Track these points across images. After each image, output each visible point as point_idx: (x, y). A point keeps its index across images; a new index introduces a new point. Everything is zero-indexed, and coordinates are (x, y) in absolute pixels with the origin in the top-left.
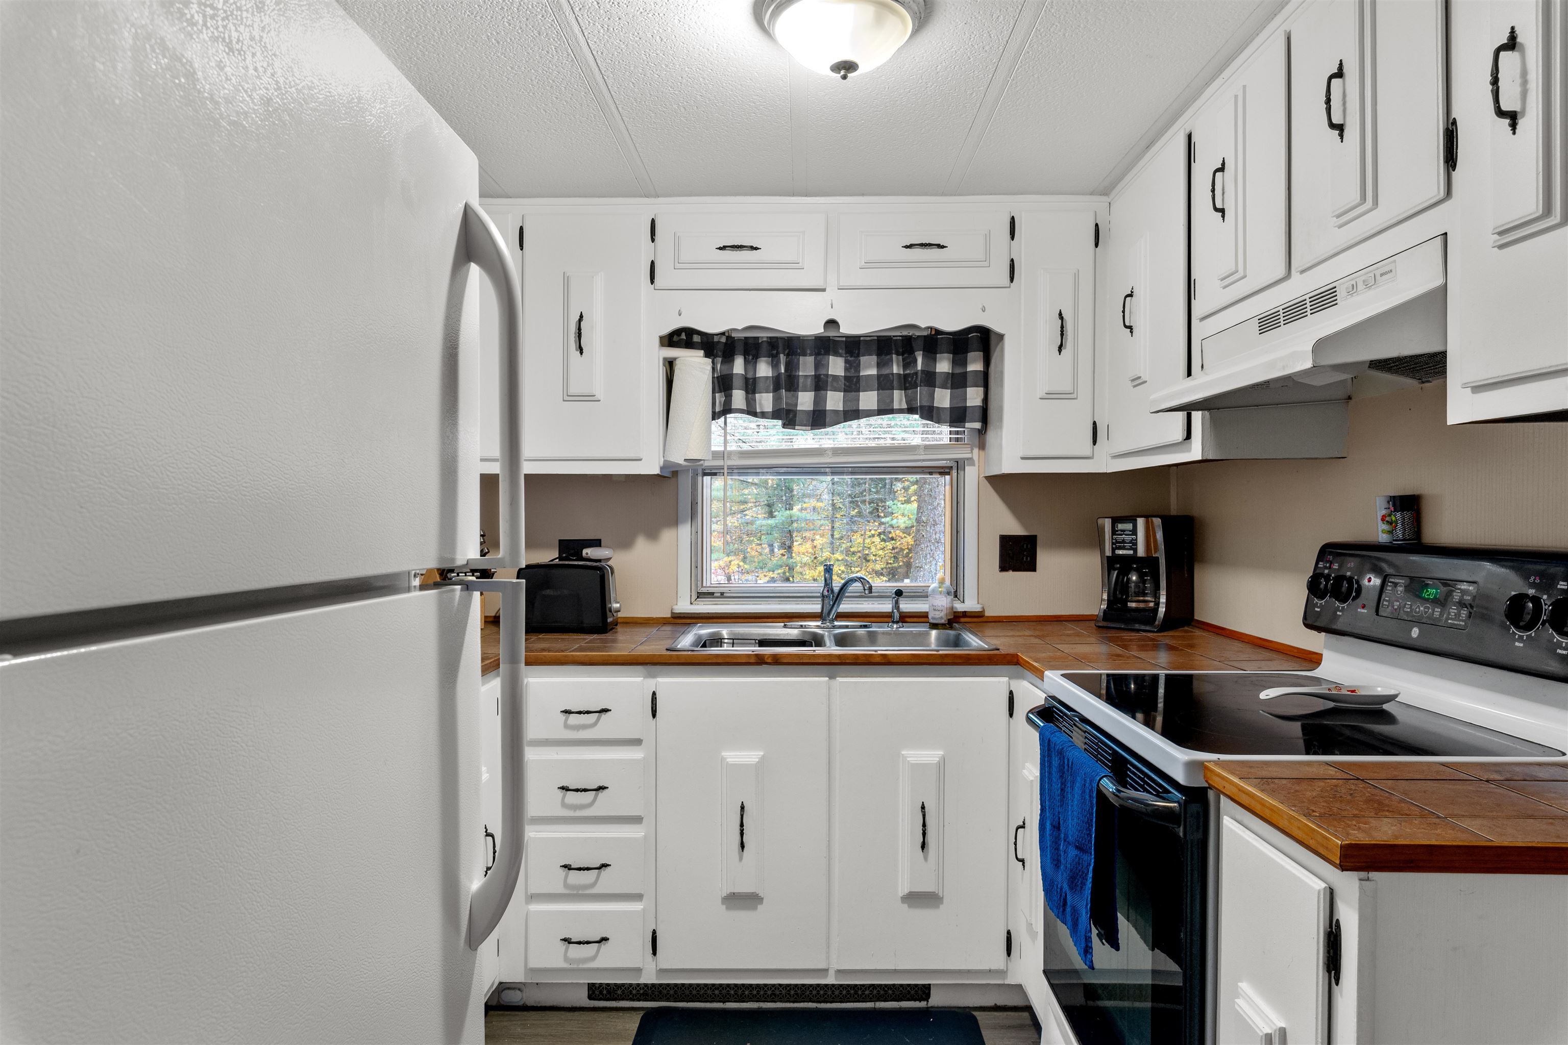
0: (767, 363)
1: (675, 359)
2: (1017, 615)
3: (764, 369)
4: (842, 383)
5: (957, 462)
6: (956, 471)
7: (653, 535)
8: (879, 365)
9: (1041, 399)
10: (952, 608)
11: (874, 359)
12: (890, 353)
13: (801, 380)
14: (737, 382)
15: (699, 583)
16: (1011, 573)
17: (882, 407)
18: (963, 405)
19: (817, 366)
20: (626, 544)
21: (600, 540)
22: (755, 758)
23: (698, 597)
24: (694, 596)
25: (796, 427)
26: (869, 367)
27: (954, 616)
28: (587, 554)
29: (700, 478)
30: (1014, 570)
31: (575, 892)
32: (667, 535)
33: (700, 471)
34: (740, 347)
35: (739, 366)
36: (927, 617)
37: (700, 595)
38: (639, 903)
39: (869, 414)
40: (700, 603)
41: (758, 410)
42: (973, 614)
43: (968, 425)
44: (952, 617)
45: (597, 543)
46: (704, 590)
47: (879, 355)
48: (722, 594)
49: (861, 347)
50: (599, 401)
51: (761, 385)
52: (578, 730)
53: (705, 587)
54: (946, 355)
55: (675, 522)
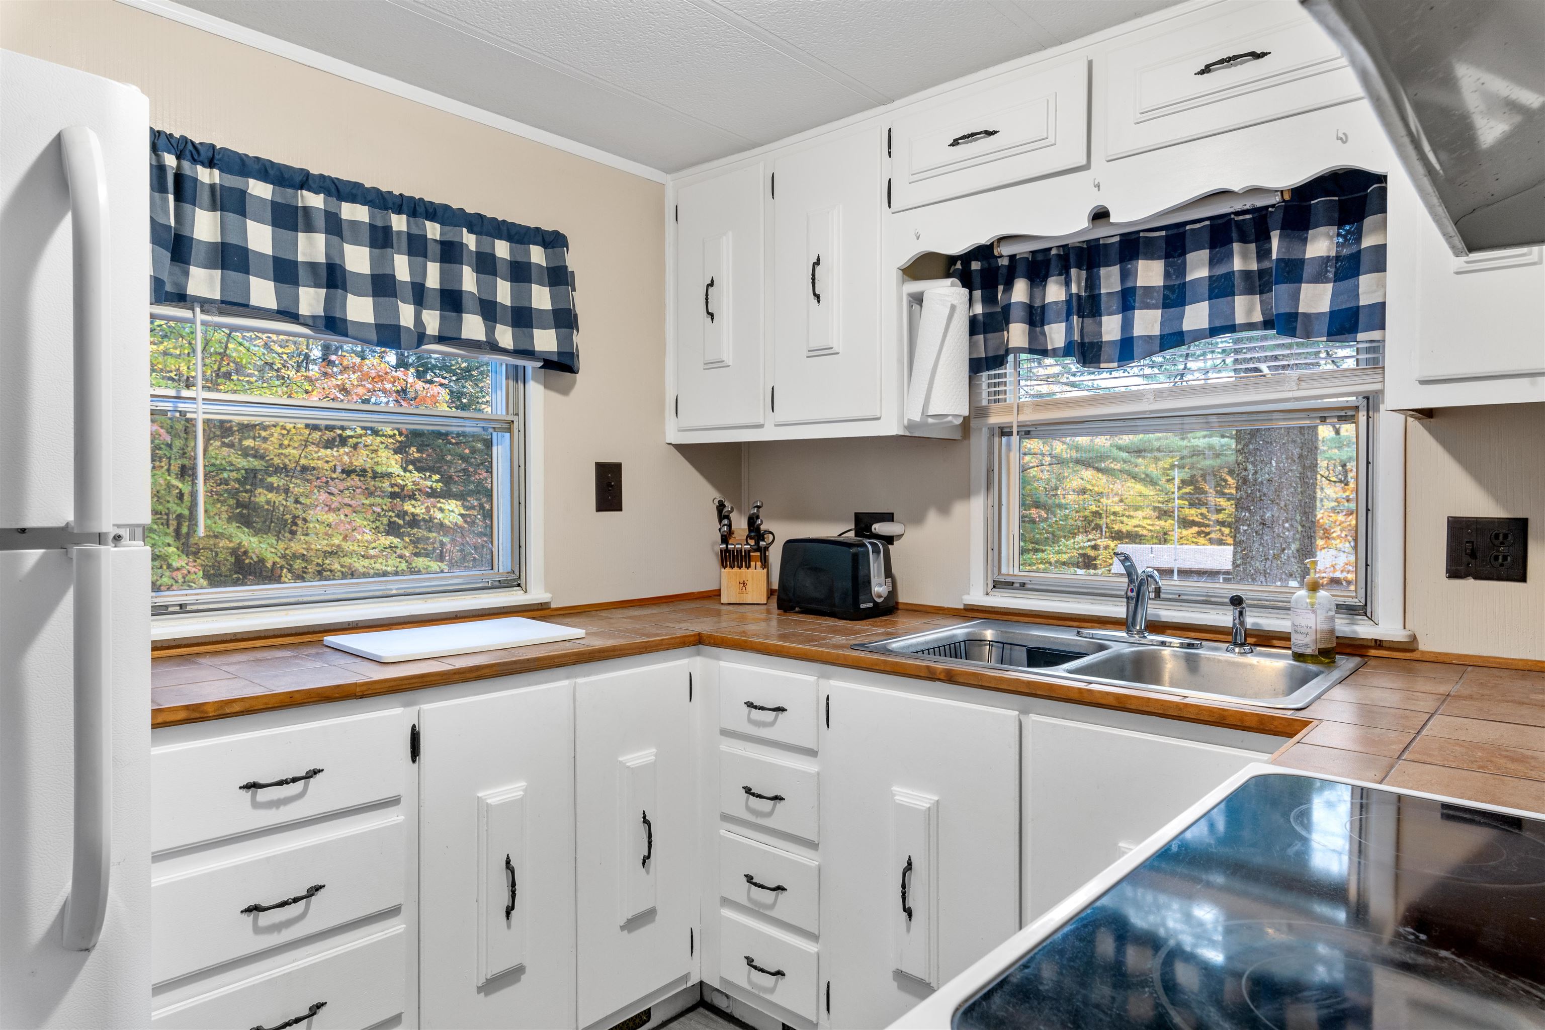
0: (1057, 282)
1: (922, 294)
2: (1484, 655)
3: (1055, 292)
4: (1158, 298)
5: (1368, 398)
6: (1365, 413)
7: (944, 509)
8: (1213, 262)
9: (1457, 273)
10: (1332, 631)
11: (1205, 254)
12: (1231, 242)
13: (1104, 299)
14: (1015, 313)
15: (996, 570)
16: (1470, 582)
17: (1217, 324)
18: (1352, 304)
19: (1125, 275)
20: (917, 519)
21: (892, 514)
22: (926, 803)
23: (994, 587)
24: (990, 586)
25: (1102, 365)
26: (1197, 267)
27: (1337, 643)
28: (875, 529)
29: (996, 439)
30: (1476, 578)
31: (757, 909)
32: (959, 509)
33: (997, 431)
34: (1021, 268)
35: (1020, 292)
36: (1289, 639)
37: (997, 585)
38: (815, 945)
39: (1198, 335)
40: (997, 594)
41: (1049, 348)
42: (1396, 646)
43: (1361, 336)
44: (1334, 645)
45: (889, 517)
46: (1001, 579)
47: (1212, 247)
48: (1023, 585)
49: (1187, 241)
50: (838, 353)
51: (1050, 314)
52: (759, 727)
53: (1004, 575)
54: (1322, 229)
55: (966, 494)
